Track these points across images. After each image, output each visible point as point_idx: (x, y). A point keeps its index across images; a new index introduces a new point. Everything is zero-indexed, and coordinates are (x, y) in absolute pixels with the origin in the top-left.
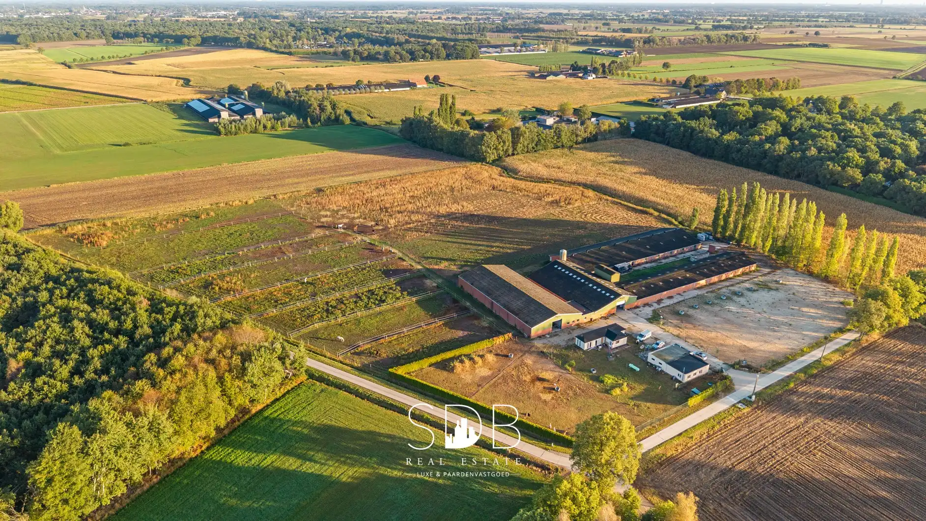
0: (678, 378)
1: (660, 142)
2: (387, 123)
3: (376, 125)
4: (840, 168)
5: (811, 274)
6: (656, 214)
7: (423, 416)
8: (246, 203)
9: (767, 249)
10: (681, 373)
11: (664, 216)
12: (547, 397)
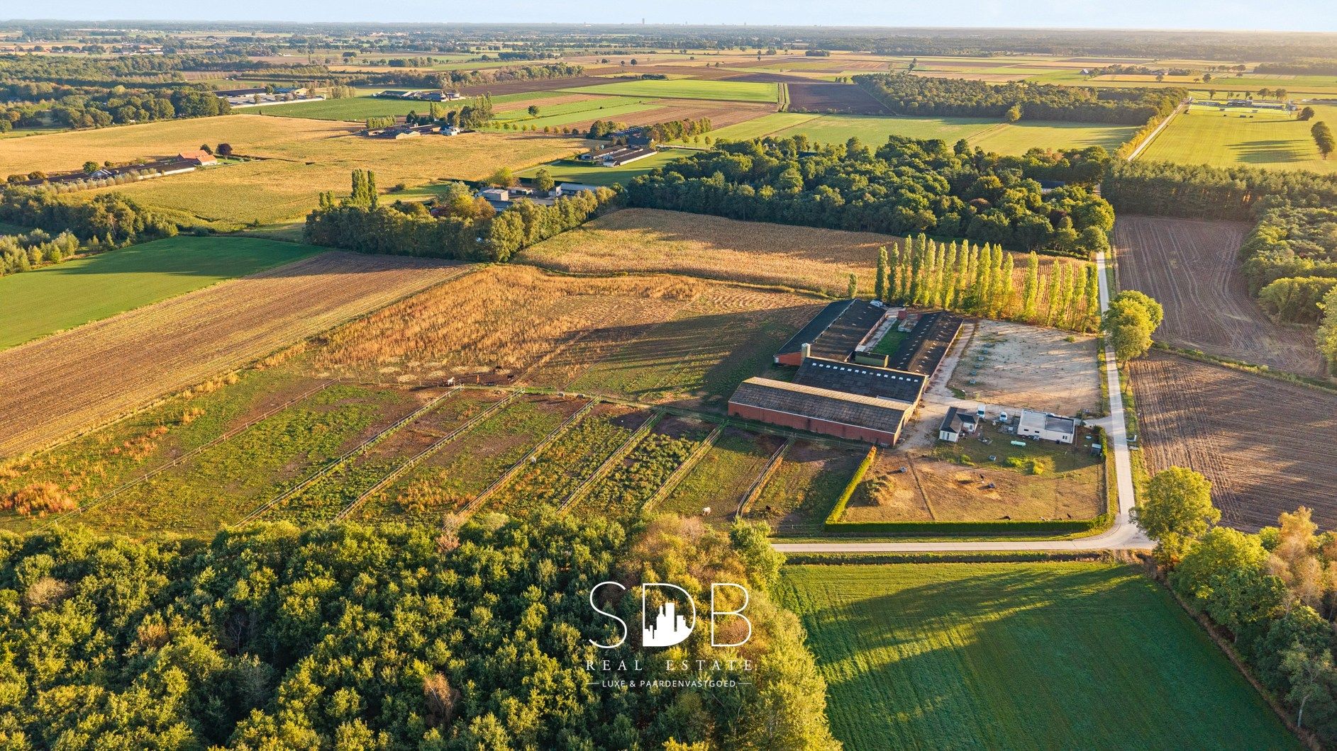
0: (1064, 440)
1: (673, 209)
2: (249, 226)
3: (233, 232)
4: (911, 212)
5: (1008, 320)
6: (793, 290)
7: (927, 556)
8: (226, 382)
9: (947, 305)
10: (1065, 434)
11: (802, 291)
12: (994, 495)
